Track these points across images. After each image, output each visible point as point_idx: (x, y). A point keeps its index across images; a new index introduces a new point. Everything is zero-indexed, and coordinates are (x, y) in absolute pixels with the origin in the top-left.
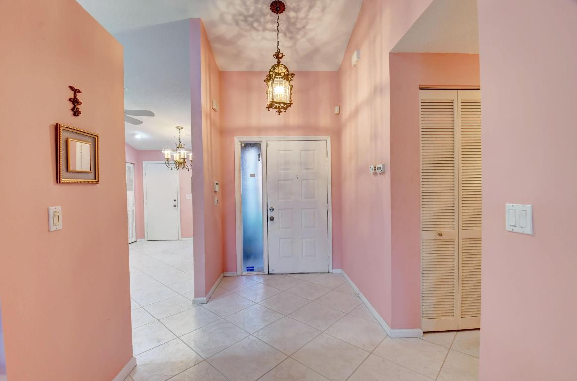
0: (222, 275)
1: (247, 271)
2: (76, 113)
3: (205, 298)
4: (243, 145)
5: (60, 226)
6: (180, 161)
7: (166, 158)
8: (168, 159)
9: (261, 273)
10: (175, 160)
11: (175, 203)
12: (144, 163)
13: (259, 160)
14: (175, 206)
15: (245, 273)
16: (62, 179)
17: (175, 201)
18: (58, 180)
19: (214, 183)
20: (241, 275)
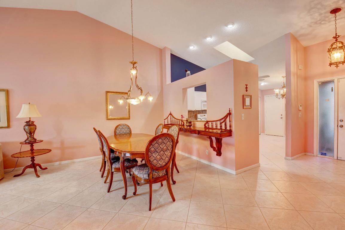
0: (304, 153)
1: (321, 155)
2: (247, 91)
3: (291, 158)
4: (320, 83)
5: (243, 119)
6: (284, 94)
7: (276, 93)
8: (277, 94)
9: (332, 158)
10: (281, 93)
11: (282, 116)
12: (265, 96)
13: (332, 91)
14: (281, 118)
15: (320, 155)
16: (244, 108)
17: (282, 115)
18: (243, 108)
19: (299, 106)
20: (317, 156)
